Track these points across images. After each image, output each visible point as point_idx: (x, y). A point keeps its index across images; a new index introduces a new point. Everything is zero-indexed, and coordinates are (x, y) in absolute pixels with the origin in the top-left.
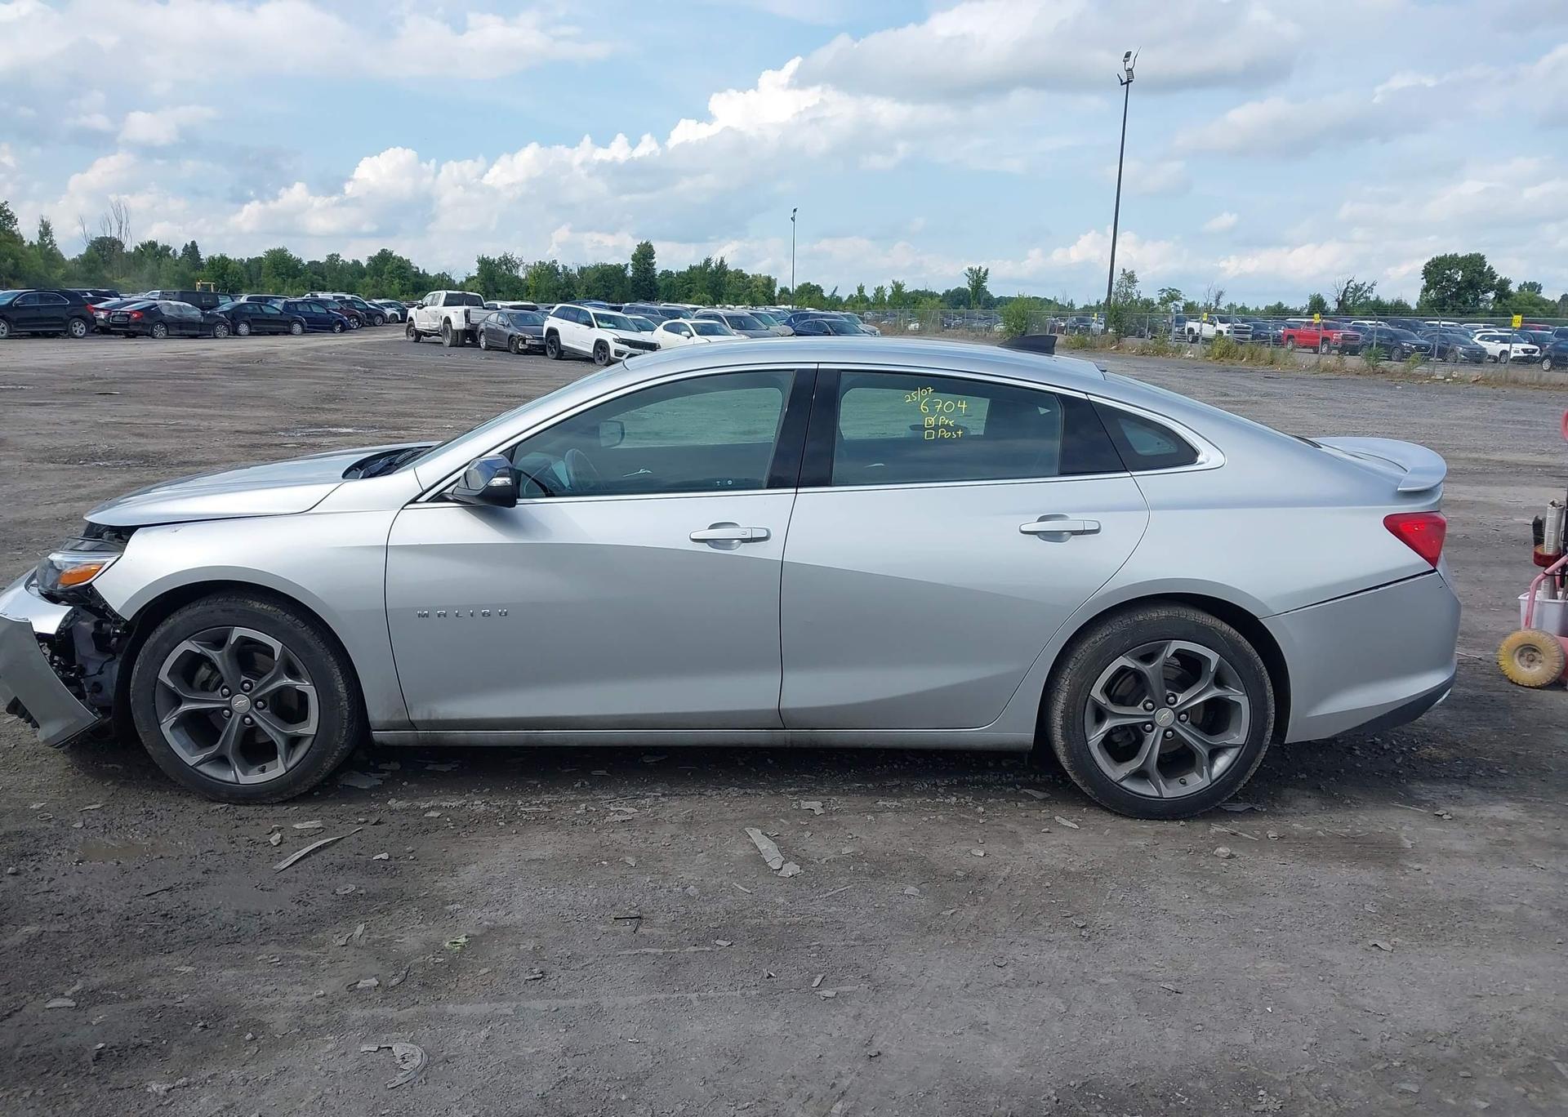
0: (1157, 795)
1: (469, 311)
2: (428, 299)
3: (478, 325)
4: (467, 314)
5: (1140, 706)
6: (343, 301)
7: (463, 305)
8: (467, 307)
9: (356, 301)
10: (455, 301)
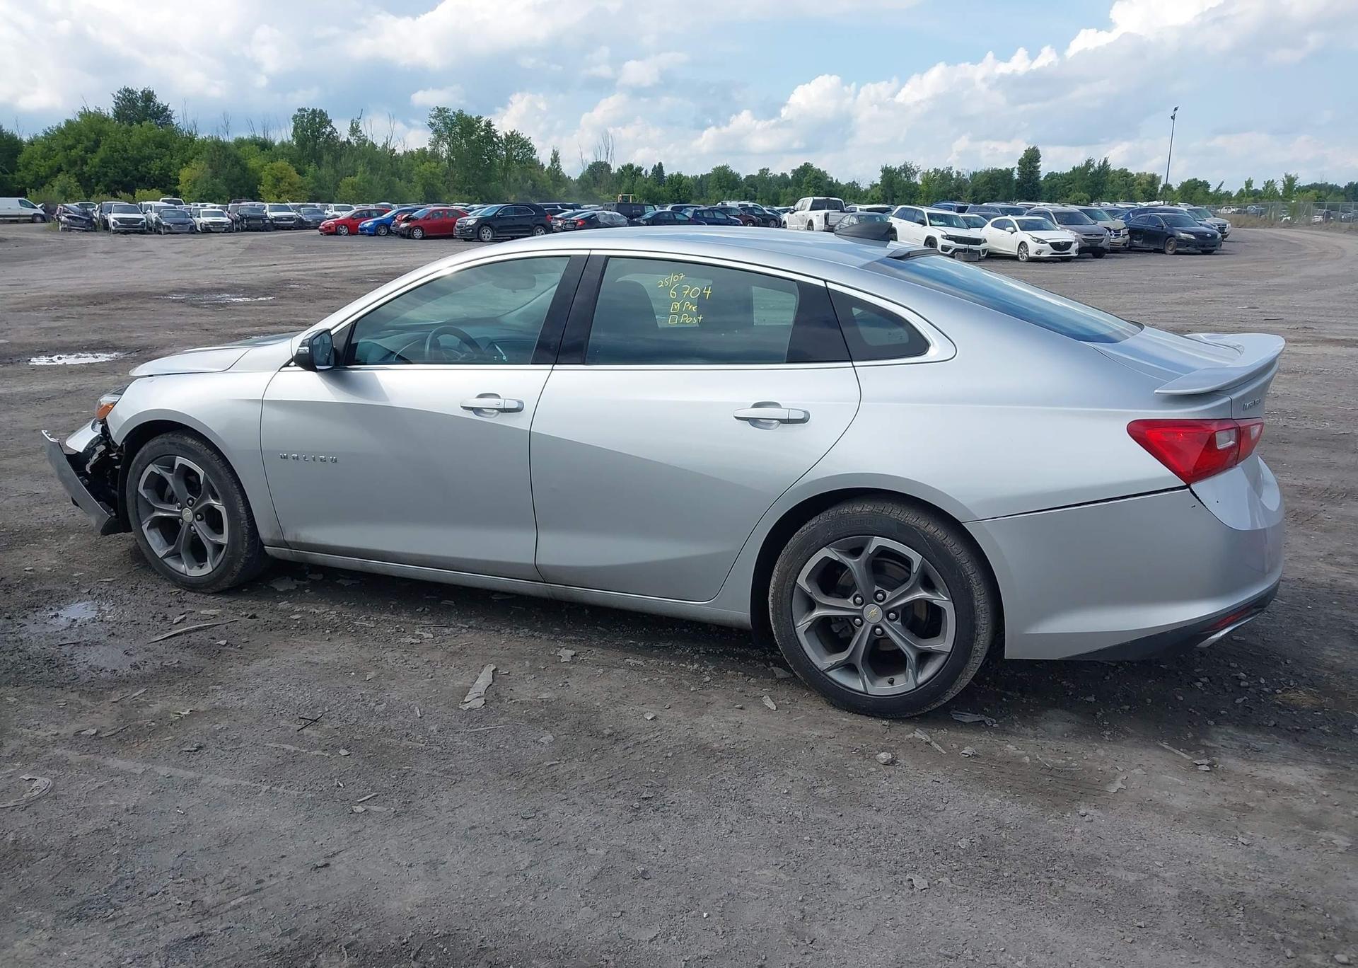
0: (862, 689)
1: (828, 214)
2: (799, 205)
3: (835, 226)
4: (826, 217)
5: (850, 601)
6: (745, 208)
7: (824, 209)
8: (827, 211)
9: (757, 209)
10: (820, 206)
